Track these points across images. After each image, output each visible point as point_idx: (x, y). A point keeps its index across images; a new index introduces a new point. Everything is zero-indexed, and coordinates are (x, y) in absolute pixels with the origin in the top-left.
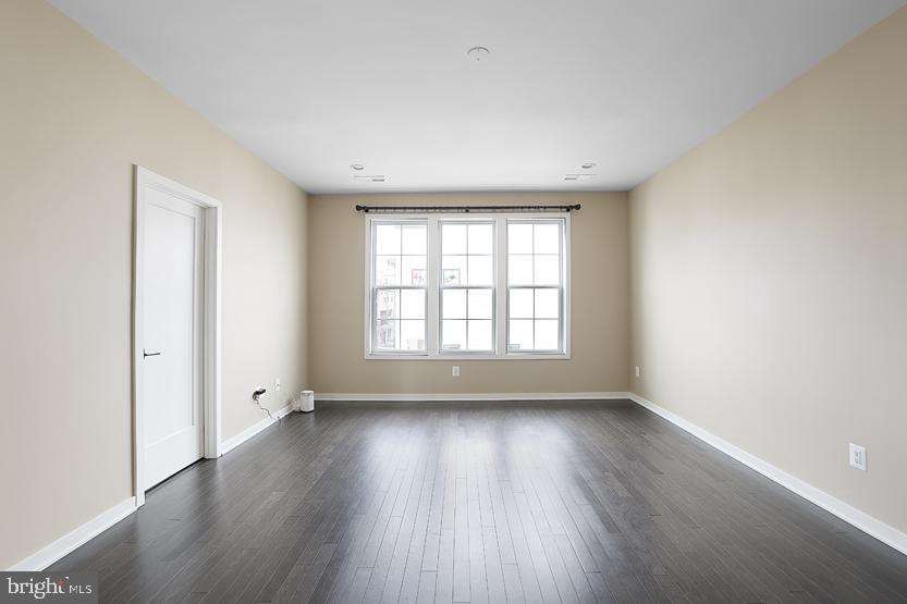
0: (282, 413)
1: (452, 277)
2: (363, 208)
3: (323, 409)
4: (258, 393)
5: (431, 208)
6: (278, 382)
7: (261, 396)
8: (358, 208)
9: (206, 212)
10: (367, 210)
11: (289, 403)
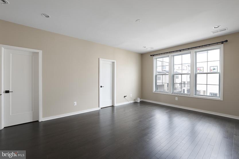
0: (132, 102)
1: (214, 69)
2: (152, 55)
3: (142, 103)
4: (125, 96)
5: (172, 52)
6: (131, 95)
7: (126, 97)
8: (151, 55)
9: (113, 63)
10: (153, 55)
11: (135, 100)
